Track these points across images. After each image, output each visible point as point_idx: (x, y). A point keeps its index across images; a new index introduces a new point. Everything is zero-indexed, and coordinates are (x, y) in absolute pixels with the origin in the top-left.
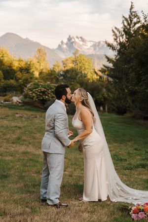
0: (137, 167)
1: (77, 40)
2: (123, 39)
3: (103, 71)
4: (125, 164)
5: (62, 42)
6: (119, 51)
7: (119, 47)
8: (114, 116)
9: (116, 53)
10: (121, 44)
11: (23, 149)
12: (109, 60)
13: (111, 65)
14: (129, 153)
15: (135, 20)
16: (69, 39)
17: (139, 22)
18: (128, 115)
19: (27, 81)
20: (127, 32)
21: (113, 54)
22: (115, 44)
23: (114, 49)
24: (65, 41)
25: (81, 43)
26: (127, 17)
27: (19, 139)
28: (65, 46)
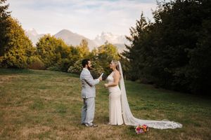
0: (141, 109)
1: (107, 35)
2: (137, 34)
3: (124, 54)
4: (134, 107)
5: (98, 36)
6: (134, 42)
7: (133, 39)
8: (130, 82)
9: (132, 43)
10: (135, 37)
11: (73, 99)
12: (128, 47)
13: (128, 51)
14: (137, 102)
15: (144, 23)
16: (103, 34)
17: (146, 24)
18: (138, 81)
19: (75, 60)
20: (139, 29)
21: (130, 44)
22: (131, 37)
23: (130, 40)
24: (100, 35)
25: (110, 36)
26: (139, 20)
27: (71, 93)
28: (100, 38)
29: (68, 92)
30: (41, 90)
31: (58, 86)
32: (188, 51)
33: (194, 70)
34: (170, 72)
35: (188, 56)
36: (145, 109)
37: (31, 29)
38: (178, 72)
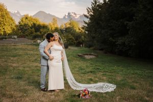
1: (72, 14)
5: (65, 15)
6: (90, 19)
9: (89, 20)
10: (91, 15)
12: (86, 23)
13: (86, 25)
16: (69, 14)
20: (94, 9)
21: (87, 20)
22: (88, 15)
23: (87, 17)
24: (67, 15)
28: (67, 17)
29: (34, 59)
30: (12, 58)
31: (27, 54)
32: (127, 24)
33: (132, 39)
34: (114, 41)
35: (128, 28)
36: (91, 72)
37: (16, 12)
38: (120, 41)
